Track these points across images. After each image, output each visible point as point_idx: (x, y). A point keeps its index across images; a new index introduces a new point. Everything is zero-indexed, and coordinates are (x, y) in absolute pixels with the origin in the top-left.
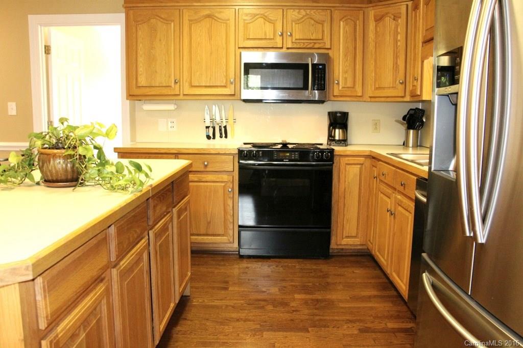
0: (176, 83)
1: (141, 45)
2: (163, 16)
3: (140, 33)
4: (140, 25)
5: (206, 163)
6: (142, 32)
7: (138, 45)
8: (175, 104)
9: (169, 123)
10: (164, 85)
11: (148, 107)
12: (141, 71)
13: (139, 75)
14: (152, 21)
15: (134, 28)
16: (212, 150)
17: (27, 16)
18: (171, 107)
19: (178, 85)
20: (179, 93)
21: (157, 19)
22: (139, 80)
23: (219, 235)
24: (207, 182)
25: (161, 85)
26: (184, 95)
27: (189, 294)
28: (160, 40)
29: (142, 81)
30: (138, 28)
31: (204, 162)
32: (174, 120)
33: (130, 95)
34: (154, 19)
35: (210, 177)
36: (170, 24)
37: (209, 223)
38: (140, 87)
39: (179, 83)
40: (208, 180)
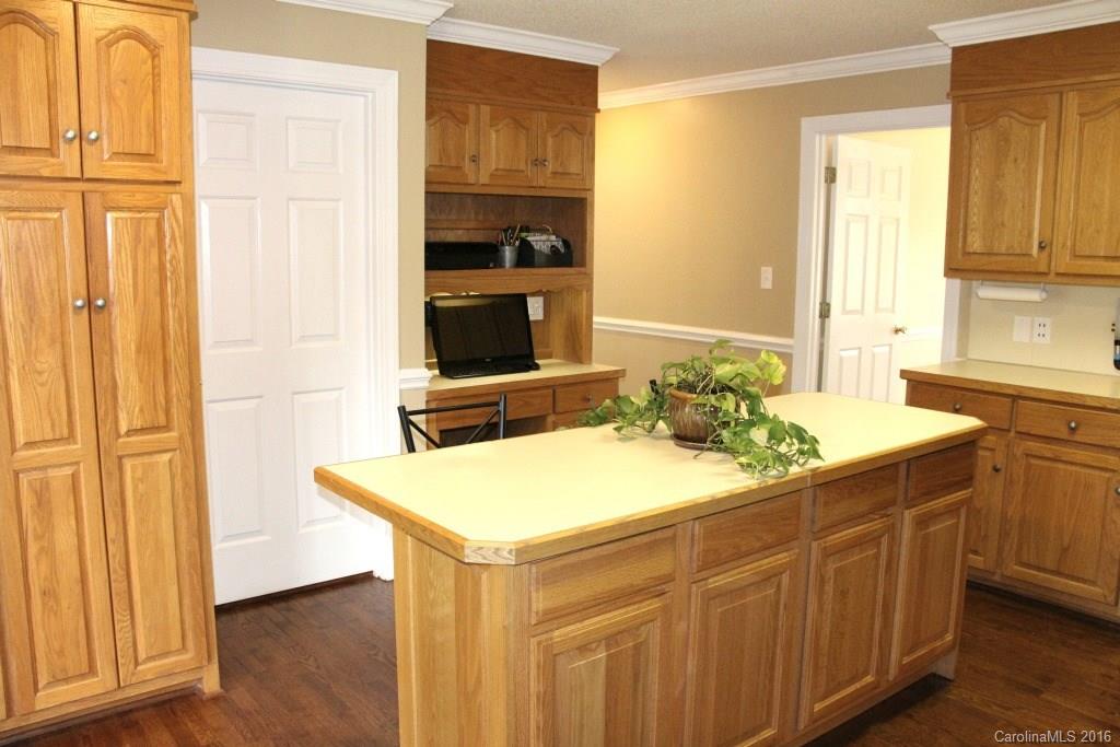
0: (1041, 247)
1: (977, 171)
2: (1023, 110)
3: (977, 147)
4: (978, 132)
5: (1073, 425)
6: (983, 143)
7: (972, 170)
8: (1044, 290)
9: (1037, 326)
10: (1018, 251)
11: (988, 292)
12: (974, 223)
13: (969, 232)
14: (1003, 121)
15: (966, 138)
16: (1088, 400)
17: (799, 121)
18: (1034, 295)
19: (1045, 254)
20: (1046, 271)
21: (1011, 117)
22: (969, 239)
23: (1084, 581)
24: (1072, 463)
25: (1011, 252)
26: (1058, 274)
27: (950, 675)
28: (1016, 160)
29: (976, 243)
30: (974, 138)
31: (1070, 422)
32: (1048, 321)
33: (951, 269)
34: (1007, 119)
35: (1081, 455)
36: (1038, 126)
37: (1065, 550)
38: (969, 253)
39: (1047, 249)
40: (1075, 460)
